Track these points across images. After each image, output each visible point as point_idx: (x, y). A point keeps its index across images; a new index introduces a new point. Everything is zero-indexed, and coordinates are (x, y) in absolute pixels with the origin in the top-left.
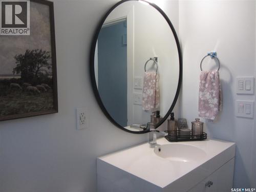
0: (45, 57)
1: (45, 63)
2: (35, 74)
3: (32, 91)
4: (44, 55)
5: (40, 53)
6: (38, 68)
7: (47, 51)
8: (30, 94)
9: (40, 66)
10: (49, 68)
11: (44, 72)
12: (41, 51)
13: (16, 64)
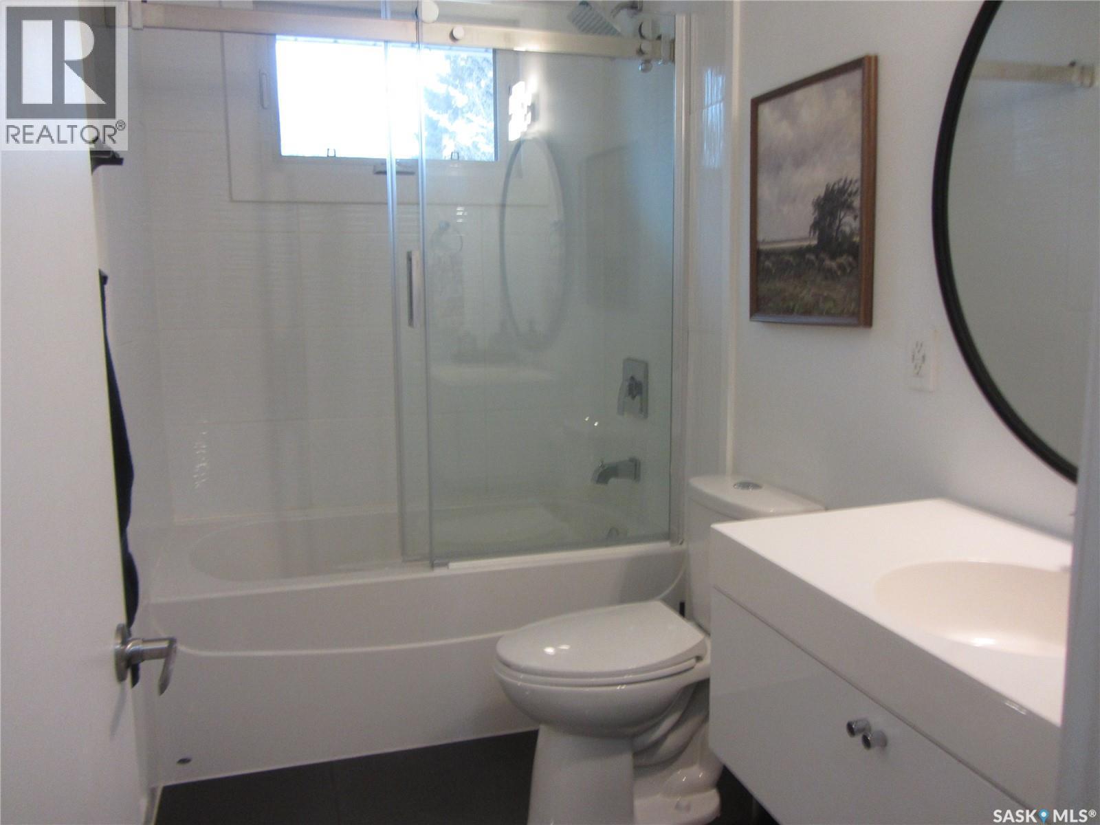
0: (850, 195)
1: (850, 207)
2: (834, 234)
3: (830, 270)
4: (850, 189)
5: (844, 186)
6: (840, 221)
7: (855, 179)
8: (826, 278)
9: (842, 214)
10: (855, 217)
11: (847, 229)
12: (845, 181)
13: (813, 217)
